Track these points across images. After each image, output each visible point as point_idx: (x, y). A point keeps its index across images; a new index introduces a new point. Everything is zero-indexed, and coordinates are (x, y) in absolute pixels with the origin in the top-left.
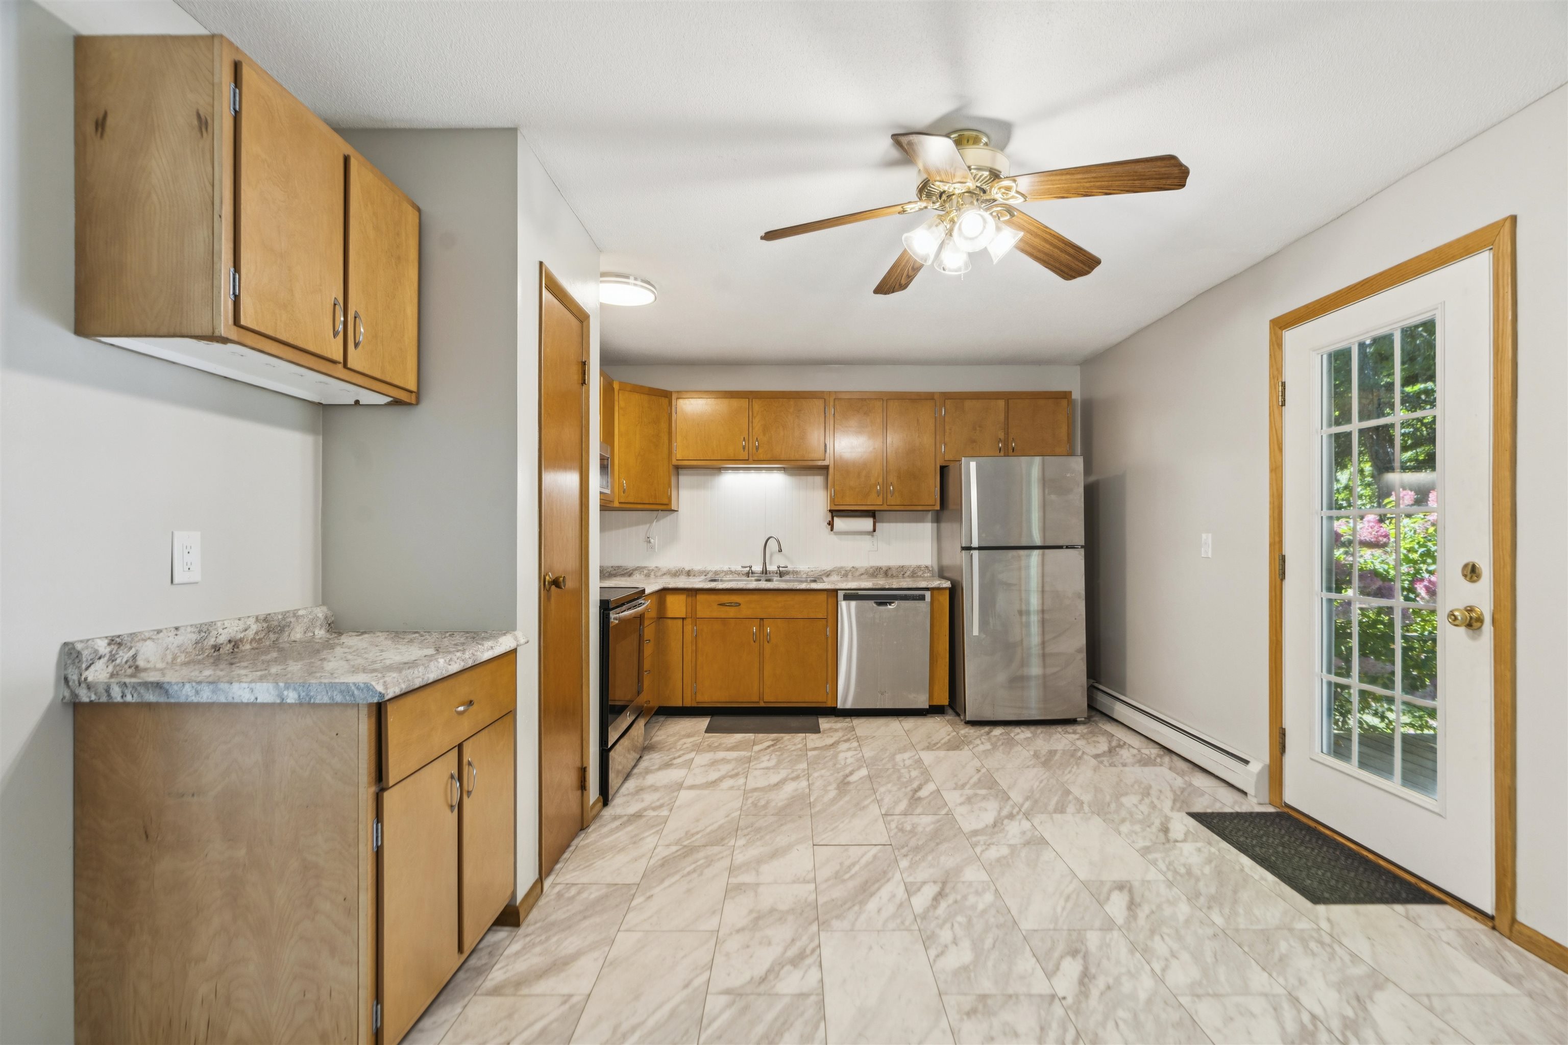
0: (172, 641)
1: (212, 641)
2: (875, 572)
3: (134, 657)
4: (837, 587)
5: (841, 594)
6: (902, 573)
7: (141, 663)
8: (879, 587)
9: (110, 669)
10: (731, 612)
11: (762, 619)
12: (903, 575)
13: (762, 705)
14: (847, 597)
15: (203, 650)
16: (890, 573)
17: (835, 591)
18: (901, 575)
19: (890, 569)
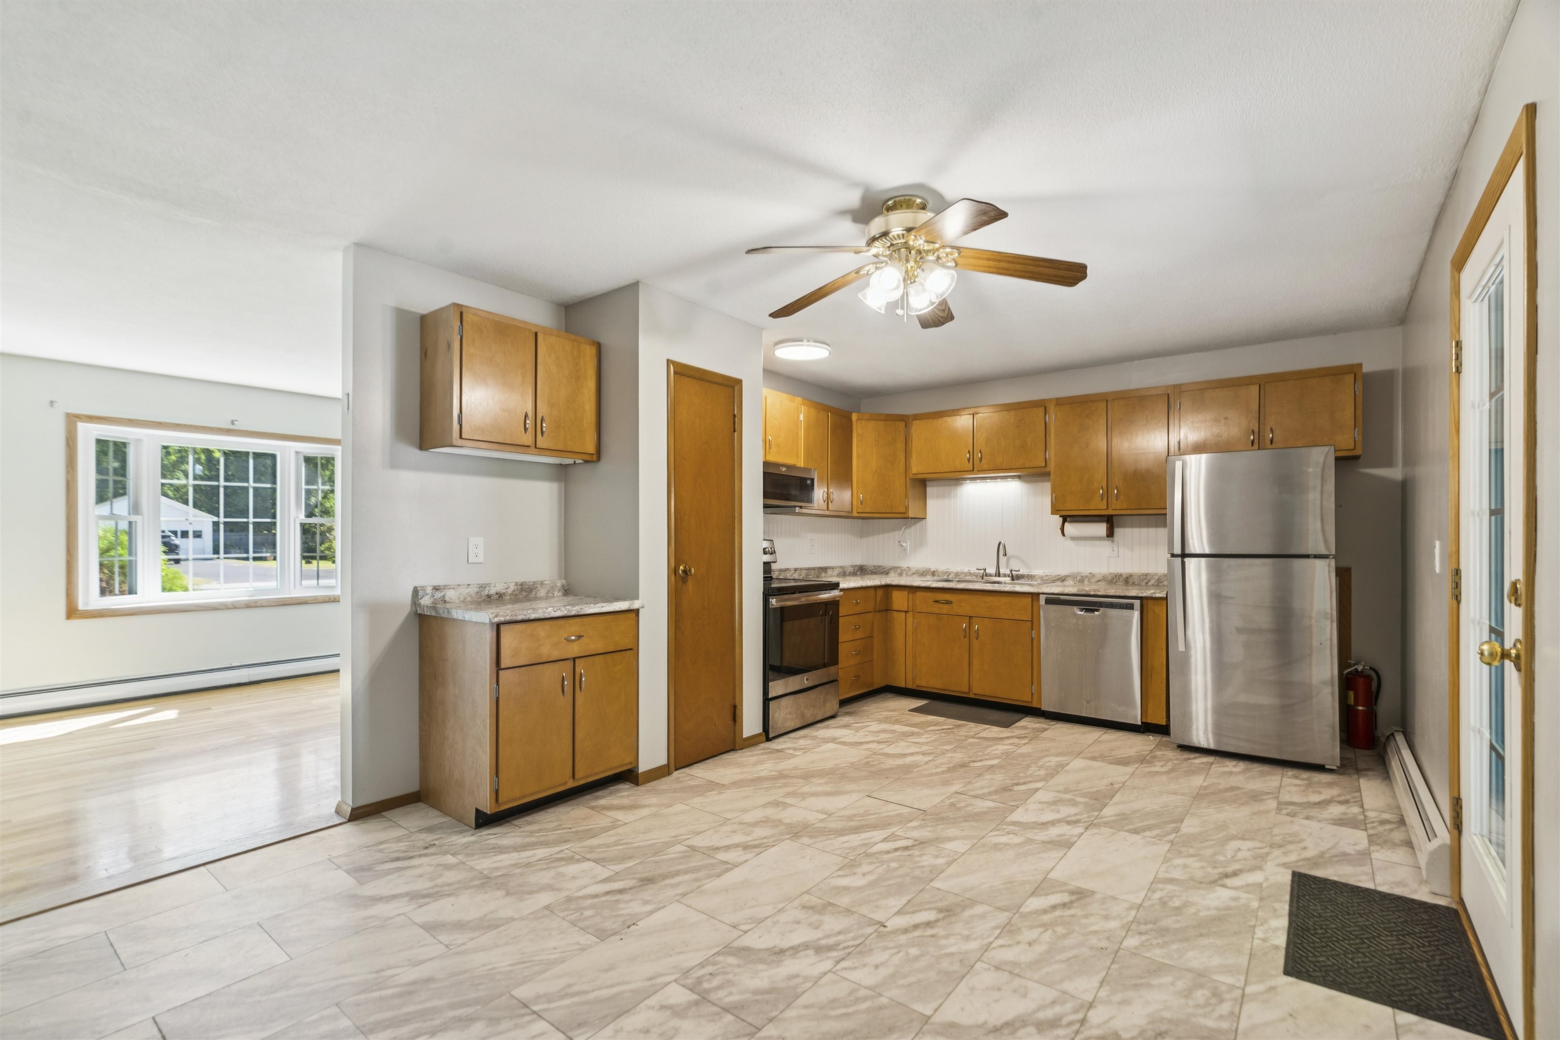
0: (464, 591)
1: (486, 592)
2: (1114, 579)
3: (444, 596)
4: (1040, 591)
5: (1042, 599)
6: (1146, 581)
7: (447, 599)
8: (1084, 593)
9: (432, 600)
10: (945, 609)
11: (971, 617)
12: (1147, 583)
13: (971, 696)
14: (1049, 601)
15: (481, 596)
16: (1131, 581)
17: (1035, 596)
18: (1144, 583)
19: (1131, 576)
